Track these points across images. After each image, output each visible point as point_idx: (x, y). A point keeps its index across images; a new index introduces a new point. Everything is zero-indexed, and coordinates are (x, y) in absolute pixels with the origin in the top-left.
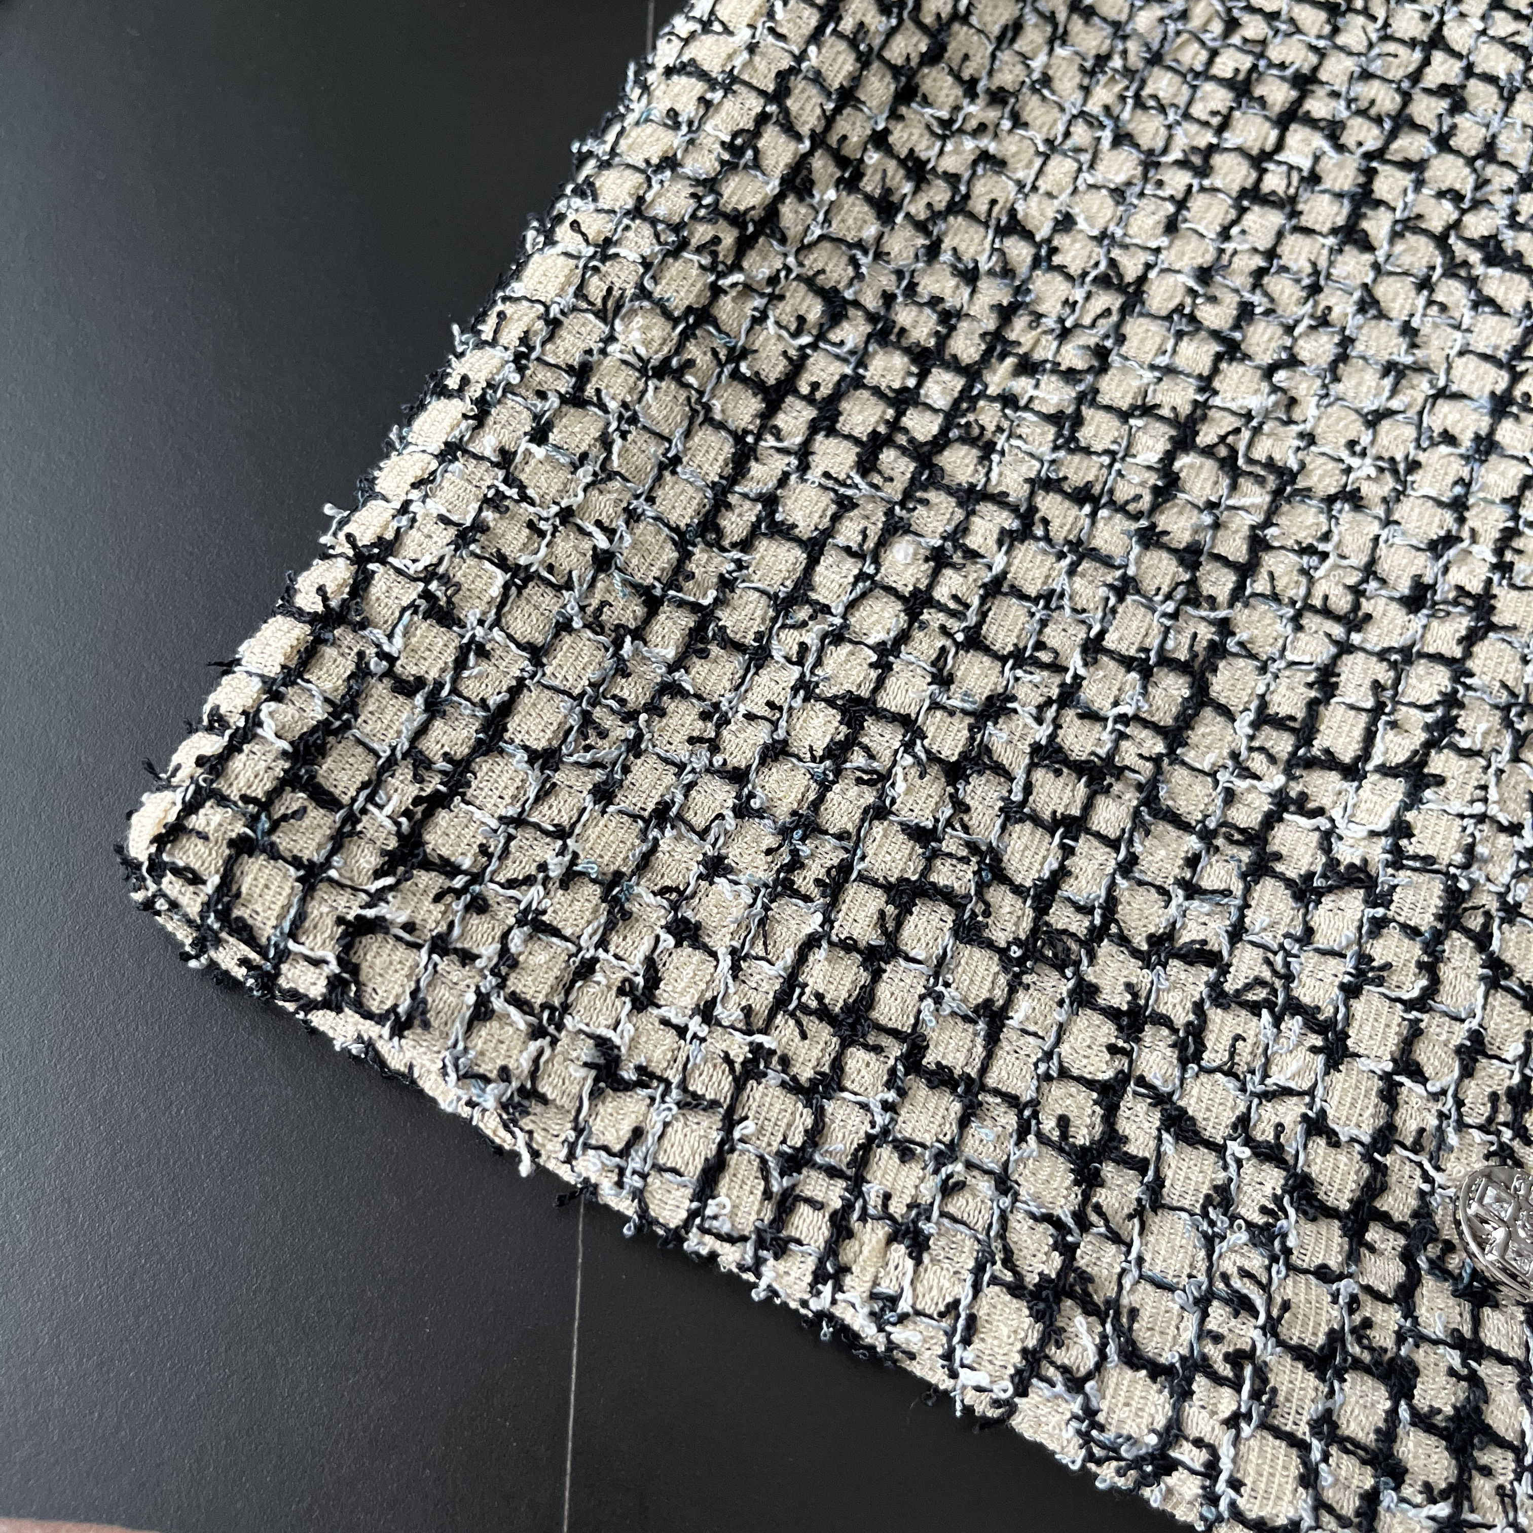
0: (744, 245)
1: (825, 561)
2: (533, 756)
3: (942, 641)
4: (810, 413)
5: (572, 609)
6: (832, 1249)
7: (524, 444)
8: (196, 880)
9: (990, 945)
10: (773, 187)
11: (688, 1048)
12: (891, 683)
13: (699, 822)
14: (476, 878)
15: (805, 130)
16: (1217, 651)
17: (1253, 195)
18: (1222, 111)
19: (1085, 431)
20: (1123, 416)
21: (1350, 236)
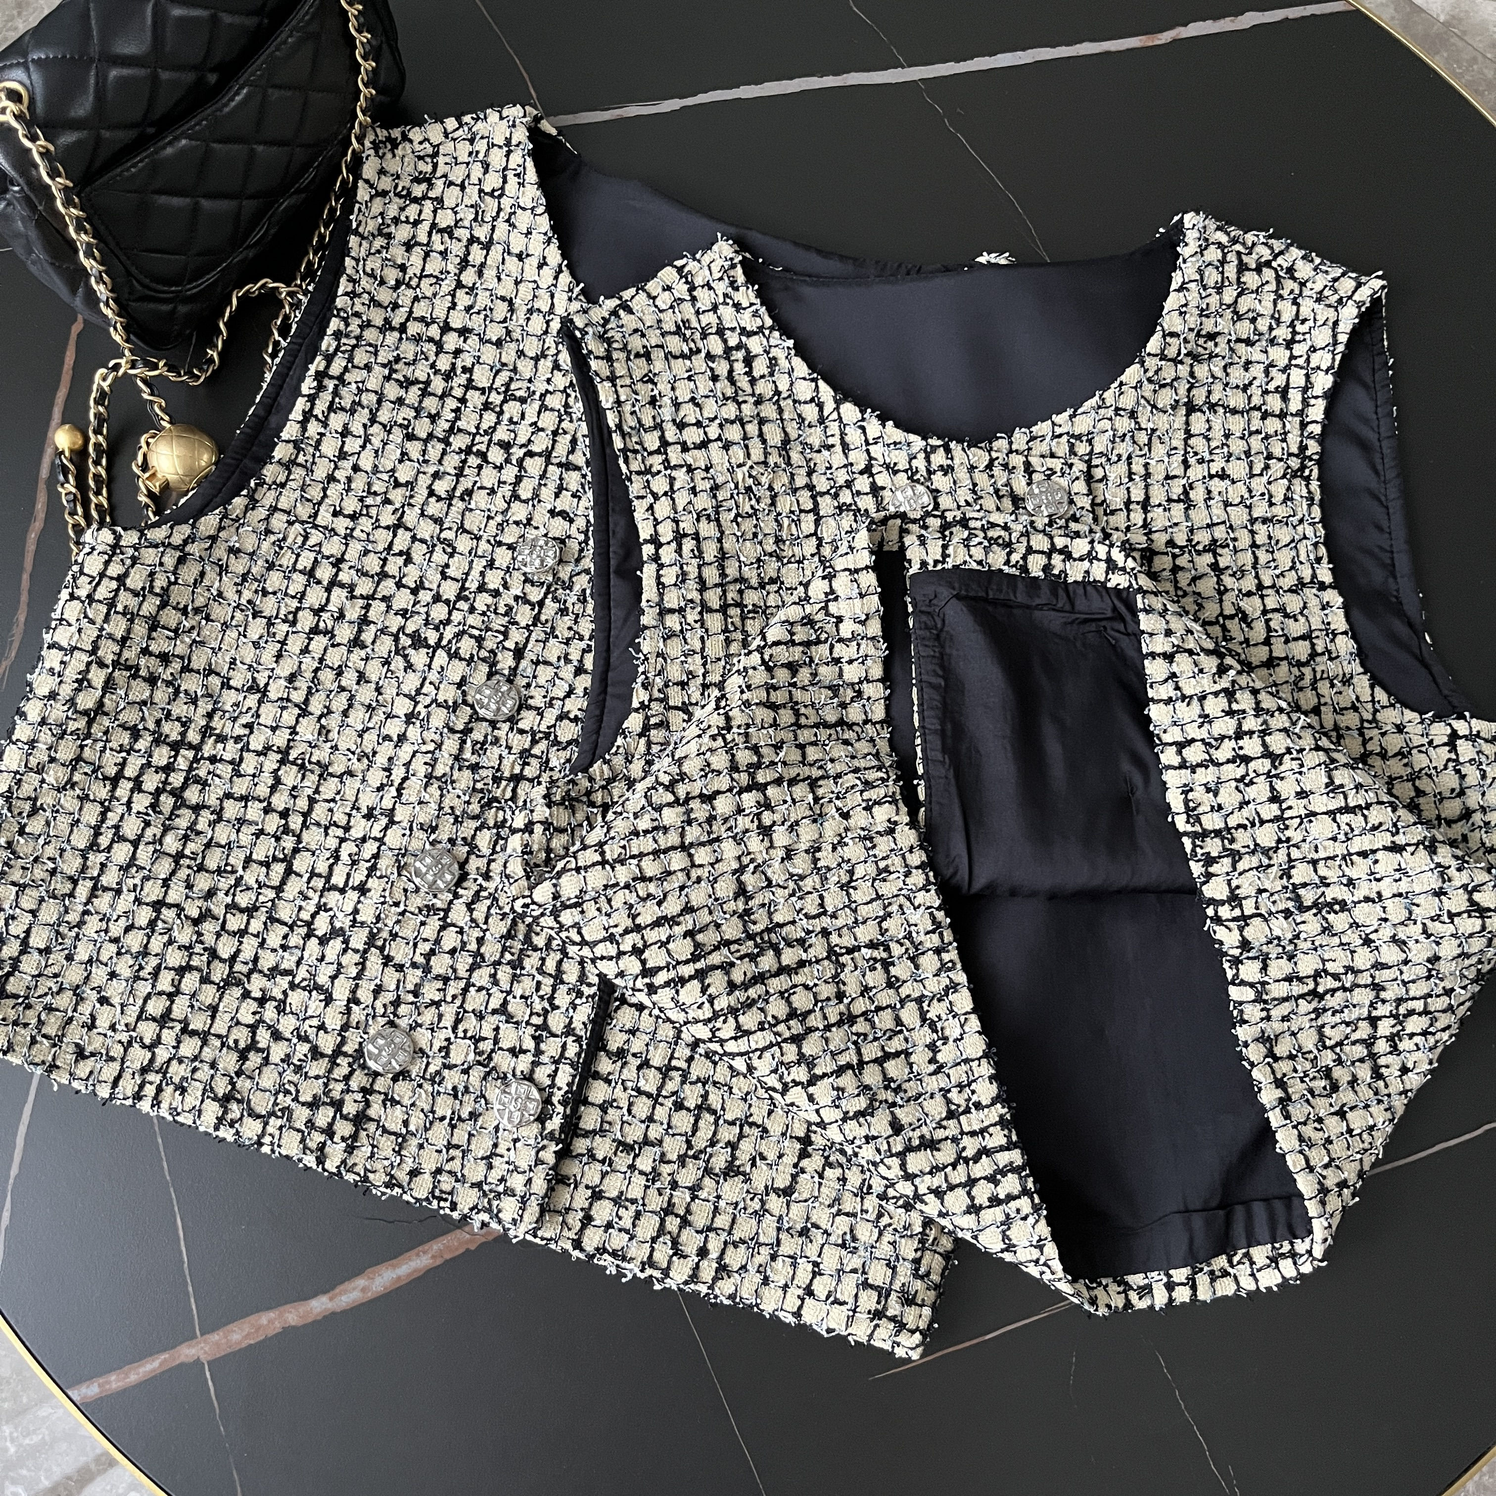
0: (90, 724)
1: (141, 847)
2: (40, 951)
3: (188, 871)
4: (130, 785)
5: (44, 894)
9: (213, 983)
10: (99, 693)
11: (108, 1041)
12: (170, 892)
13: (105, 960)
14: (27, 998)
15: (109, 662)
16: (296, 851)
17: (315, 631)
18: (301, 589)
19: (243, 765)
20: (259, 754)
21: (356, 643)
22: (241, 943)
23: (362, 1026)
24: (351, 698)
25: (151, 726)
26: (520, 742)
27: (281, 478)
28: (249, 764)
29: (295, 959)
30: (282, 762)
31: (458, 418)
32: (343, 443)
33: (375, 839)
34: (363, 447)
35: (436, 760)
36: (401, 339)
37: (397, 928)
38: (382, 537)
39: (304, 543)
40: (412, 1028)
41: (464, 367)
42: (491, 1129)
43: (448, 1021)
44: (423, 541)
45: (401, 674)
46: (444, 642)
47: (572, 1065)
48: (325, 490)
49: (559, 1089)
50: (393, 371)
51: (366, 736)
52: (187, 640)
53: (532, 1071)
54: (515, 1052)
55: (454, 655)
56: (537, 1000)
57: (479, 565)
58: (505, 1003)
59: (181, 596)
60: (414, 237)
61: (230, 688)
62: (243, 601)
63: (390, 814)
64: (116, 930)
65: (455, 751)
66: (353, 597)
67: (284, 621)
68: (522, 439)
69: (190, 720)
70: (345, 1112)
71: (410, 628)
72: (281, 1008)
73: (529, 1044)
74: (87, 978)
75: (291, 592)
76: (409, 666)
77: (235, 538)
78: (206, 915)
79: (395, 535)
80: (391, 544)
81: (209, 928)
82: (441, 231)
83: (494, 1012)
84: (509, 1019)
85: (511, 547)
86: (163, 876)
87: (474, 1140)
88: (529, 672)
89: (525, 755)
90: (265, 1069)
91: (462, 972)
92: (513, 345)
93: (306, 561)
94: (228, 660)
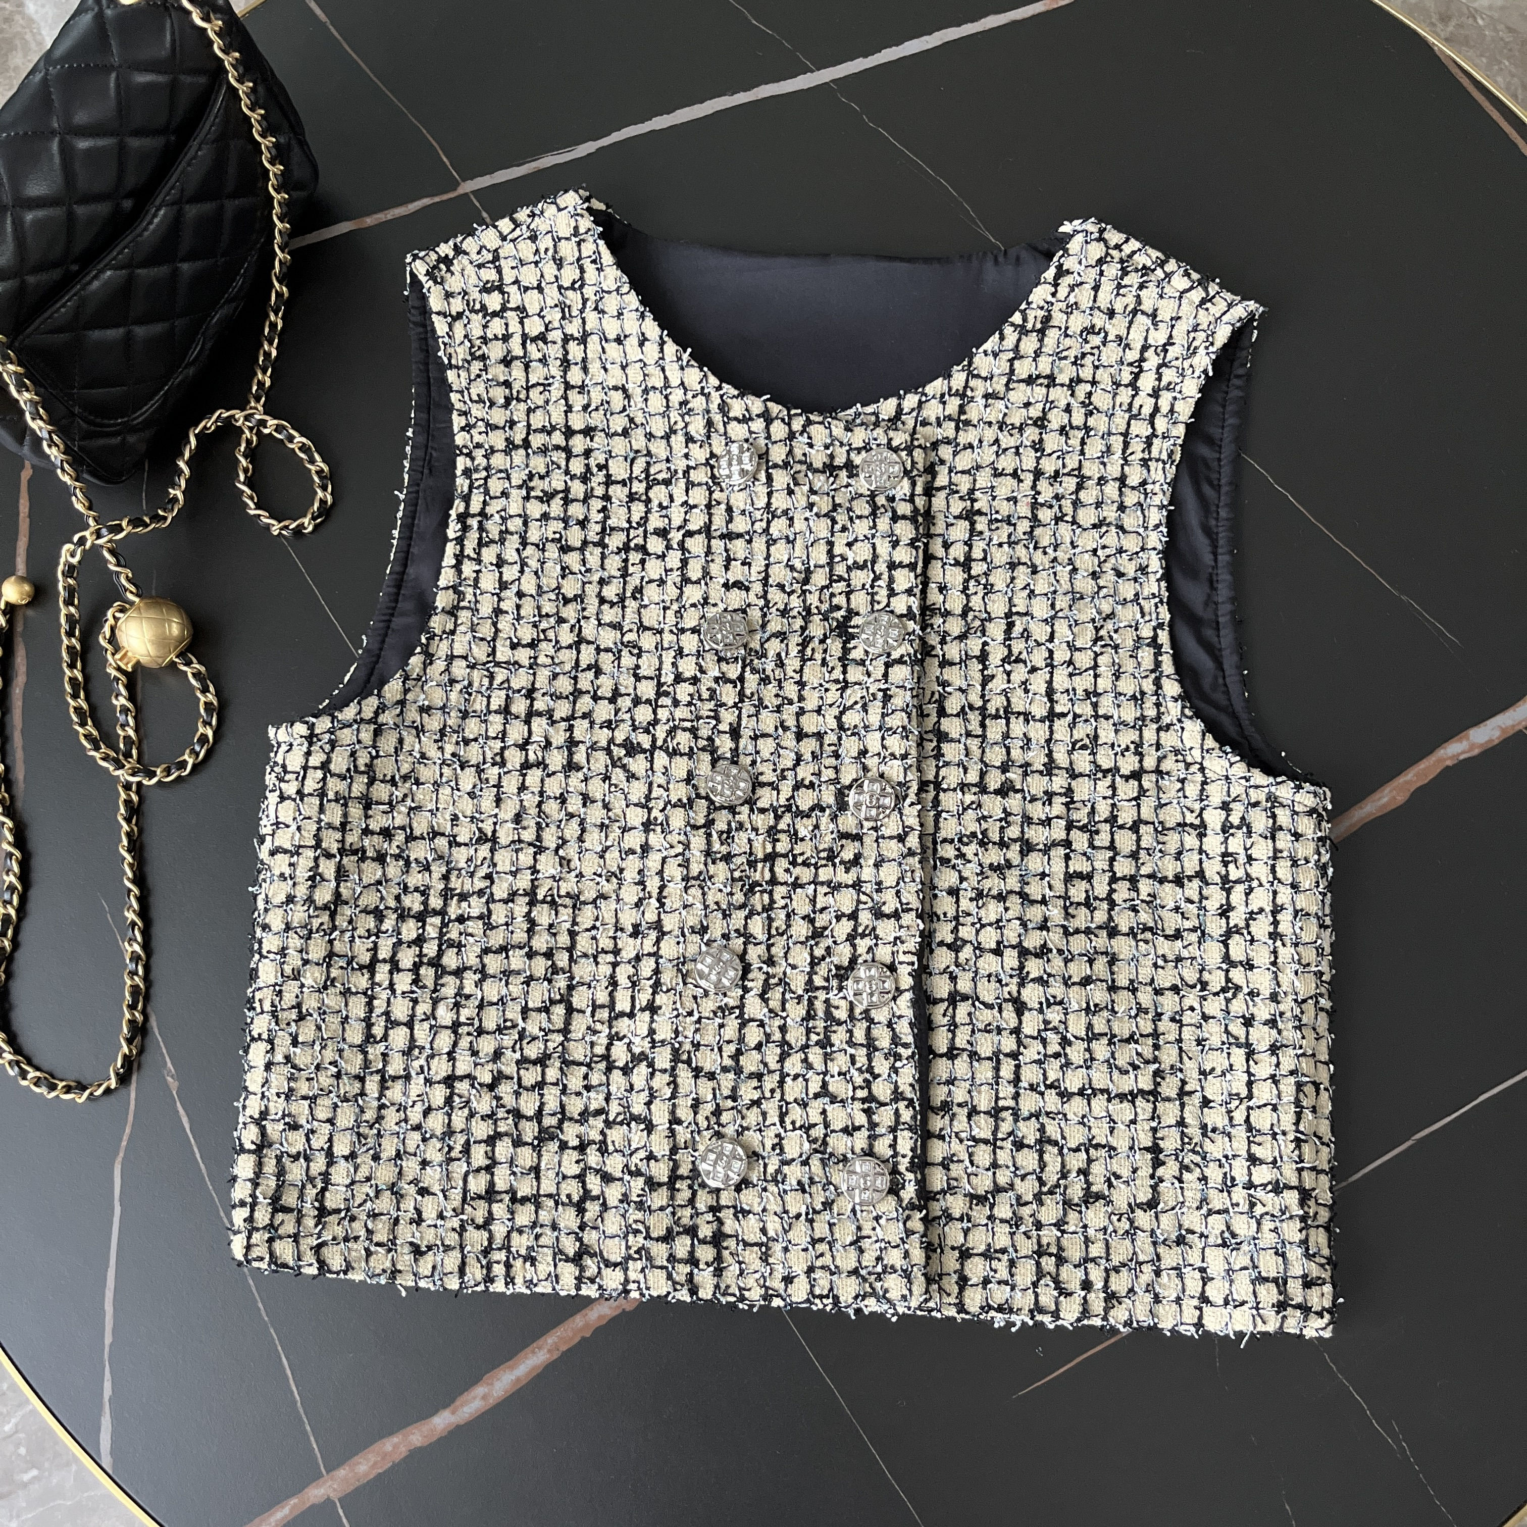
0: (332, 916)
1: (416, 1027)
2: (346, 1158)
3: (469, 1038)
4: (387, 967)
5: (336, 1100)
6: (508, 1274)
7: (292, 1049)
8: (262, 1259)
9: (527, 1144)
10: (333, 884)
11: (440, 1230)
12: (458, 1064)
13: (412, 1150)
14: (348, 1210)
15: (334, 851)
16: (571, 988)
17: (526, 766)
18: (501, 728)
19: (494, 917)
20: (506, 902)
21: (571, 766)
22: (542, 1095)
23: (690, 1144)
24: (582, 823)
25: (392, 903)
26: (763, 821)
27: (450, 626)
28: (499, 914)
29: (601, 1097)
30: (532, 903)
31: (606, 517)
32: (501, 573)
33: (649, 955)
34: (522, 572)
35: (688, 861)
36: (528, 455)
37: (698, 1037)
38: (567, 656)
39: (491, 684)
40: (739, 1134)
41: (598, 465)
42: (848, 1213)
43: (773, 1117)
44: (608, 650)
45: (624, 785)
46: (659, 743)
47: (910, 1129)
48: (495, 624)
49: (904, 1156)
50: (530, 489)
51: (607, 855)
52: (404, 809)
53: (871, 1146)
54: (849, 1131)
55: (673, 753)
56: (855, 1074)
57: (668, 656)
58: (824, 1085)
59: (385, 767)
60: (509, 352)
61: (459, 845)
62: (448, 756)
63: (658, 925)
64: (415, 1116)
65: (703, 847)
66: (553, 723)
67: (493, 765)
68: (677, 521)
69: (428, 887)
70: (701, 1236)
71: (620, 737)
72: (603, 1149)
73: (861, 1119)
74: (400, 1173)
75: (492, 733)
76: (631, 777)
77: (423, 696)
78: (499, 1078)
79: (579, 652)
80: (577, 661)
81: (506, 1090)
82: (534, 340)
83: (817, 1096)
84: (834, 1100)
85: (694, 630)
86: (446, 1050)
87: (836, 1229)
88: (750, 749)
89: (772, 832)
90: (605, 1215)
91: (773, 1065)
92: (640, 431)
93: (498, 700)
94: (448, 817)
